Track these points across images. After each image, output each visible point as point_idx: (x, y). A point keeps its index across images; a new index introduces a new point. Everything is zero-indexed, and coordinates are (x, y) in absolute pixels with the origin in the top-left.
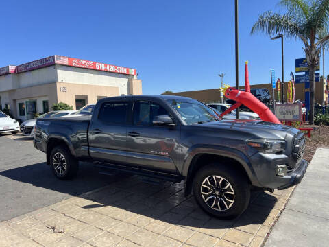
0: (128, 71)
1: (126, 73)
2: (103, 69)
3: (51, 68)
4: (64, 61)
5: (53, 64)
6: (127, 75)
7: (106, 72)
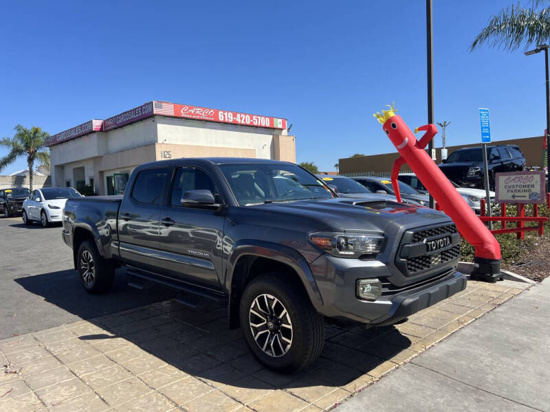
0: (272, 122)
1: (268, 125)
2: (231, 121)
3: (149, 122)
4: (168, 109)
5: (151, 116)
6: (270, 130)
7: (234, 126)
